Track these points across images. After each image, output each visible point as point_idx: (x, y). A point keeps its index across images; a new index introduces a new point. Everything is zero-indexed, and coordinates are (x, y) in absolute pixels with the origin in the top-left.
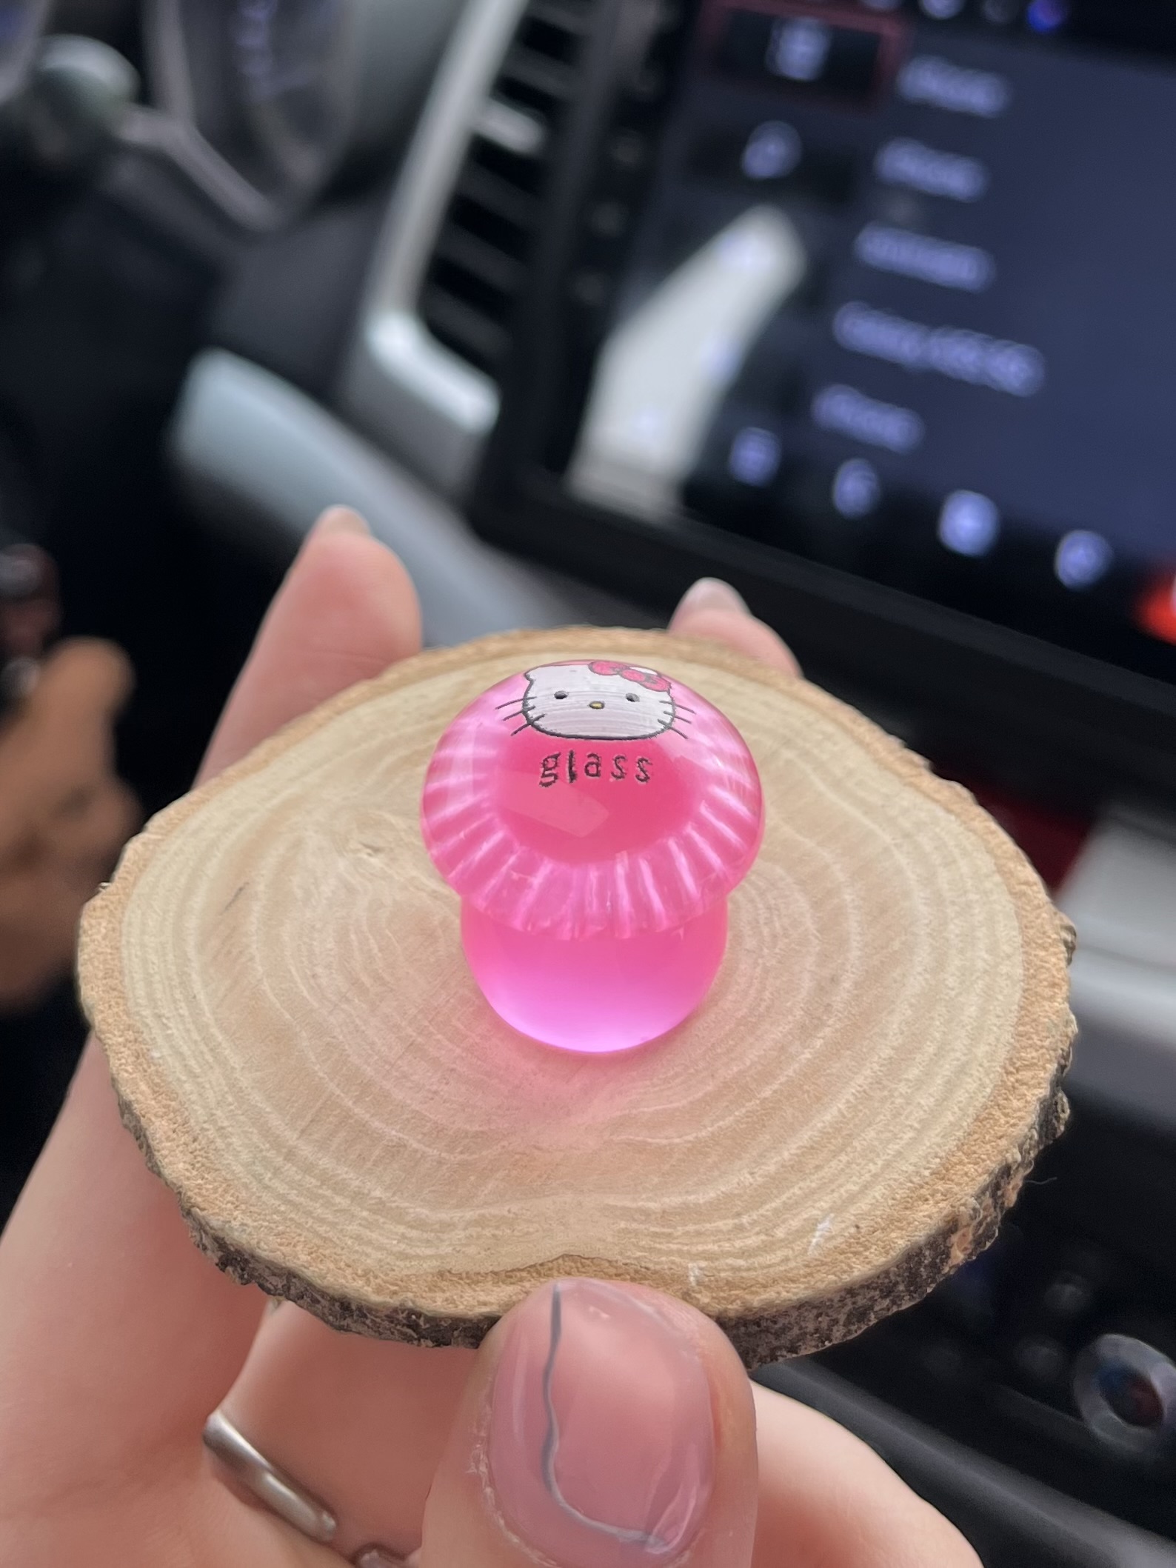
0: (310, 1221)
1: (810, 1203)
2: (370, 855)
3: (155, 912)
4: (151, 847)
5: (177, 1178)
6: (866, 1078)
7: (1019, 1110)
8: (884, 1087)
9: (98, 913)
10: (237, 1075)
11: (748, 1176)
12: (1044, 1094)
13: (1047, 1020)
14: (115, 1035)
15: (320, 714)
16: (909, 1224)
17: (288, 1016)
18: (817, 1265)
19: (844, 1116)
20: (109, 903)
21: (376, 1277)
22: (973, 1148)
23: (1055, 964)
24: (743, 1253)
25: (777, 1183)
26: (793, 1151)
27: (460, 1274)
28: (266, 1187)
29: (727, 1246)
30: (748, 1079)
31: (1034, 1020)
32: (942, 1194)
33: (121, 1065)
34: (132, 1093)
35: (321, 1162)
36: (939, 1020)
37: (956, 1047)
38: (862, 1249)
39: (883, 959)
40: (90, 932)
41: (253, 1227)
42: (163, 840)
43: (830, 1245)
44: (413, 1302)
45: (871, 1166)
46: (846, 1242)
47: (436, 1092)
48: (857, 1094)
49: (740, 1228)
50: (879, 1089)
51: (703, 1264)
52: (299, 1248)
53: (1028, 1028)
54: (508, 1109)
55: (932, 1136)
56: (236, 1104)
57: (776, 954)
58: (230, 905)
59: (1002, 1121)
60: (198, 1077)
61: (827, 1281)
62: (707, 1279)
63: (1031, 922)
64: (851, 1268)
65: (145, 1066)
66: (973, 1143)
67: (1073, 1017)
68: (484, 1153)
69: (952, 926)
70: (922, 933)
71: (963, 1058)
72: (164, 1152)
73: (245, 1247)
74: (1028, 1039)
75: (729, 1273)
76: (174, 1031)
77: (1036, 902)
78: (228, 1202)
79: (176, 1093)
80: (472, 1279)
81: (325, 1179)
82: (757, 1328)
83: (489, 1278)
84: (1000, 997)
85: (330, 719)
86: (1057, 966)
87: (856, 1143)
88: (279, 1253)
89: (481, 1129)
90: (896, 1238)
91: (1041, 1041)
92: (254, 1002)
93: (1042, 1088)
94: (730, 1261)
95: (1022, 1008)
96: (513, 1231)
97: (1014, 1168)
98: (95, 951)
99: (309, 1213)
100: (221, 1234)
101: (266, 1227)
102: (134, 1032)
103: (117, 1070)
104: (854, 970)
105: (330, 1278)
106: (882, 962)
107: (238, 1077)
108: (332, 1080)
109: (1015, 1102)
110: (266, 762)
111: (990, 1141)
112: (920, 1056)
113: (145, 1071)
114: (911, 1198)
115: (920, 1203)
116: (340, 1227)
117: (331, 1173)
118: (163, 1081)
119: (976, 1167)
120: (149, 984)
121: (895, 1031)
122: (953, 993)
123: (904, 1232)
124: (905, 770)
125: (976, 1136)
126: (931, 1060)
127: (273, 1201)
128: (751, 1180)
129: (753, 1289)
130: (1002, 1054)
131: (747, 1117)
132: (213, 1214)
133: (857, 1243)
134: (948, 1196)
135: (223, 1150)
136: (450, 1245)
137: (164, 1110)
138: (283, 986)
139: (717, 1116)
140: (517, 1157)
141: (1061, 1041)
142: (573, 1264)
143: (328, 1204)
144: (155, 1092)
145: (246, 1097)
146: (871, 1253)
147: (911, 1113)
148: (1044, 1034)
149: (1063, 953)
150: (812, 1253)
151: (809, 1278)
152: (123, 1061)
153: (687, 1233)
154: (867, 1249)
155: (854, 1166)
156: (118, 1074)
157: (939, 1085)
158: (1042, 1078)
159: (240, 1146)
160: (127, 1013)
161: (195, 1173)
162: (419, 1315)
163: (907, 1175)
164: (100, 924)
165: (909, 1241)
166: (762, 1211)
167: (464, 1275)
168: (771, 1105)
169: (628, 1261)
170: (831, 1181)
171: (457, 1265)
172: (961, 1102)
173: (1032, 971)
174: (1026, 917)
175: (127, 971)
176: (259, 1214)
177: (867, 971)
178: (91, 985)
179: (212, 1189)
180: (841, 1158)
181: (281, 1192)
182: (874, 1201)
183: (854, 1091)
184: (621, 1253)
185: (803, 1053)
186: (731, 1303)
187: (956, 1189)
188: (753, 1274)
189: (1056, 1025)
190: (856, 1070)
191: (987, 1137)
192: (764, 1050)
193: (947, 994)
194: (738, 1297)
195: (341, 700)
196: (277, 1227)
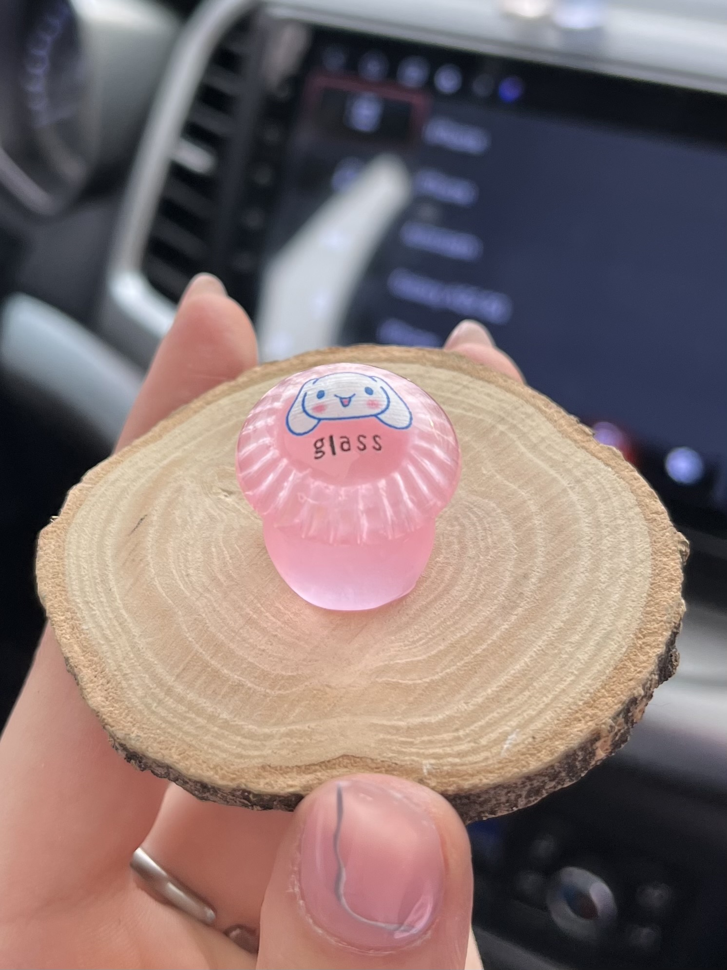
0: (181, 734)
1: (503, 723)
2: (226, 496)
3: (86, 534)
4: (85, 492)
5: (96, 706)
6: (544, 641)
7: (644, 662)
8: (556, 647)
9: (50, 536)
10: (136, 640)
11: (464, 705)
12: (661, 651)
13: (665, 603)
14: (59, 615)
15: (196, 404)
16: (568, 736)
17: (170, 602)
18: (506, 762)
19: (528, 666)
20: (57, 529)
21: (222, 769)
22: (612, 687)
23: (673, 567)
24: (459, 755)
25: (483, 709)
26: (494, 689)
27: (276, 767)
28: (153, 712)
29: (448, 750)
30: (466, 641)
31: (657, 604)
32: (591, 717)
33: (62, 634)
34: (70, 652)
35: (188, 696)
36: (594, 603)
37: (604, 622)
38: (536, 752)
39: (559, 563)
40: (44, 549)
41: (145, 738)
42: (92, 488)
43: (515, 750)
44: (245, 785)
45: (545, 699)
46: (526, 747)
47: (264, 650)
48: (537, 652)
49: (458, 739)
50: (552, 648)
51: (433, 761)
52: (173, 750)
53: (652, 609)
54: (310, 661)
55: (586, 680)
56: (135, 659)
57: (489, 559)
58: (134, 529)
59: (632, 670)
60: (111, 641)
61: (512, 772)
62: (434, 771)
63: (658, 538)
64: (529, 764)
65: (78, 635)
66: (612, 684)
67: (683, 601)
68: (294, 690)
69: (605, 541)
70: (586, 545)
71: (609, 628)
72: (89, 690)
73: (139, 750)
74: (652, 616)
75: (449, 767)
76: (97, 612)
77: (662, 525)
78: (129, 722)
79: (97, 652)
80: (283, 770)
81: (191, 706)
82: (468, 801)
83: (295, 770)
84: (635, 588)
85: (202, 407)
86: (674, 568)
87: (535, 684)
88: (160, 754)
89: (292, 674)
90: (559, 745)
91: (660, 617)
92: (148, 593)
93: (660, 648)
94: (450, 759)
95: (649, 595)
96: (311, 740)
97: (640, 699)
98: (47, 560)
99: (180, 729)
100: (123, 742)
101: (152, 738)
102: (71, 613)
103: (60, 638)
104: (538, 570)
105: (192, 770)
106: (558, 565)
107: (138, 641)
108: (197, 643)
109: (641, 657)
110: (160, 436)
111: (623, 683)
112: (580, 627)
113: (78, 638)
114: (569, 719)
115: (575, 722)
116: (199, 738)
117: (195, 703)
118: (90, 644)
119: (613, 699)
120: (82, 581)
121: (564, 611)
122: (604, 586)
123: (564, 741)
124: (579, 437)
125: (615, 679)
126: (587, 629)
127: (157, 721)
128: (466, 707)
129: (465, 777)
130: (635, 625)
131: (465, 666)
132: (119, 730)
133: (534, 748)
134: (594, 718)
135: (126, 688)
136: (270, 749)
137: (89, 663)
138: (167, 582)
139: (446, 666)
140: (315, 692)
141: (674, 617)
142: (348, 761)
143: (192, 722)
144: (84, 651)
145: (142, 654)
146: (542, 754)
147: (572, 665)
148: (663, 612)
149: (678, 559)
150: (504, 754)
151: (501, 771)
152: (64, 631)
153: (423, 742)
154: (539, 752)
155: (533, 698)
156: (61, 640)
157: (591, 646)
158: (660, 641)
159: (138, 686)
160: (67, 600)
161: (108, 703)
162: (249, 792)
163: (567, 704)
164: (51, 543)
165: (567, 747)
166: (472, 728)
167: (278, 768)
168: (481, 659)
169: (383, 759)
170: (519, 708)
171: (275, 761)
172: (605, 657)
173: (657, 571)
174: (656, 535)
175: (67, 573)
176: (149, 729)
177: (547, 571)
178: (44, 582)
179: (119, 713)
180: (525, 693)
181: (163, 715)
182: (545, 721)
183: (535, 649)
184: (380, 754)
185: (503, 625)
186: (450, 786)
187: (600, 713)
188: (465, 768)
189: (672, 607)
190: (537, 636)
191: (622, 680)
192: (478, 623)
193: (600, 586)
194: (454, 782)
195: (209, 395)
196: (160, 737)
